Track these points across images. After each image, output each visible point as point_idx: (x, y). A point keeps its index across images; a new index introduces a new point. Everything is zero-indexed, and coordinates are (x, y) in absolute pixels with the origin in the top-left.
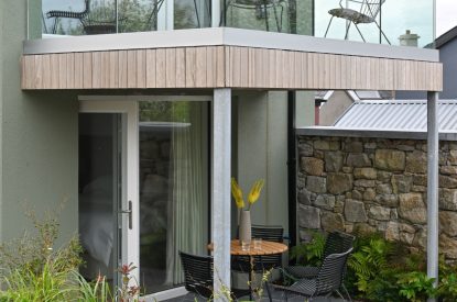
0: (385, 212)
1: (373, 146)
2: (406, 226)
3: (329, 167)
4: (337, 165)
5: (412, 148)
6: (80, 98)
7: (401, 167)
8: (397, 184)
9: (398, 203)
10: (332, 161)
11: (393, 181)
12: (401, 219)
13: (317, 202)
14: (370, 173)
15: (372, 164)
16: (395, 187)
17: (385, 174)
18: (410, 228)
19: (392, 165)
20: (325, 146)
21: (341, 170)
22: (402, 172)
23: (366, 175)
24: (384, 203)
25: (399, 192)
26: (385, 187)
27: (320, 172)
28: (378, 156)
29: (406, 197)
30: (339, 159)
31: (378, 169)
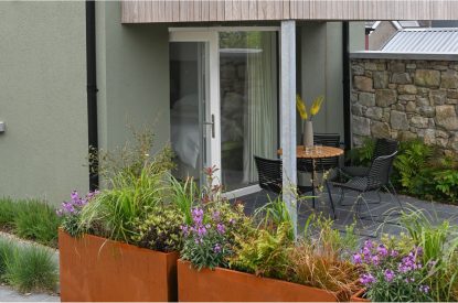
0: (424, 121)
1: (413, 66)
2: (441, 133)
3: (377, 84)
4: (384, 84)
5: (446, 68)
7: (437, 84)
8: (434, 98)
9: (435, 113)
10: (380, 79)
11: (431, 95)
12: (437, 126)
13: (367, 114)
14: (411, 89)
15: (413, 82)
16: (432, 100)
17: (423, 90)
18: (445, 134)
19: (429, 81)
20: (374, 67)
21: (387, 87)
22: (438, 87)
23: (408, 90)
24: (422, 114)
25: (436, 104)
26: (424, 101)
27: (370, 88)
28: (417, 75)
29: (442, 108)
30: (385, 78)
31: (418, 85)
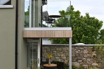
0: (58, 58)
1: (56, 47)
2: (62, 60)
3: (48, 51)
5: (63, 47)
6: (27, 39)
9: (61, 56)
11: (60, 53)
13: (45, 57)
16: (60, 54)
17: (58, 52)
18: (63, 60)
20: (47, 47)
21: (50, 51)
22: (61, 51)
23: (55, 52)
24: (58, 56)
25: (61, 54)
26: (58, 54)
27: (46, 52)
28: (57, 49)
30: (50, 50)
